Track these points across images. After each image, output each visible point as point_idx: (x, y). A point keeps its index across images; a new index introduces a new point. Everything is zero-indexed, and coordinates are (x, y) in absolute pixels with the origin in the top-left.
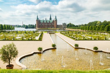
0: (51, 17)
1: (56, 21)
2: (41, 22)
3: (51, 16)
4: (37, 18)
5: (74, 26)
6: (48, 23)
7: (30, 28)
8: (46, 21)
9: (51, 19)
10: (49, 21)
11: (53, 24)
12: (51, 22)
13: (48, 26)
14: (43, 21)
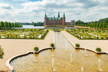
0: (59, 15)
1: (64, 18)
2: (49, 20)
3: (59, 13)
4: (46, 15)
5: (83, 23)
6: (56, 21)
7: (38, 26)
8: (55, 19)
9: (59, 16)
10: (58, 19)
11: (61, 22)
12: (59, 19)
13: (56, 24)
14: (52, 19)
